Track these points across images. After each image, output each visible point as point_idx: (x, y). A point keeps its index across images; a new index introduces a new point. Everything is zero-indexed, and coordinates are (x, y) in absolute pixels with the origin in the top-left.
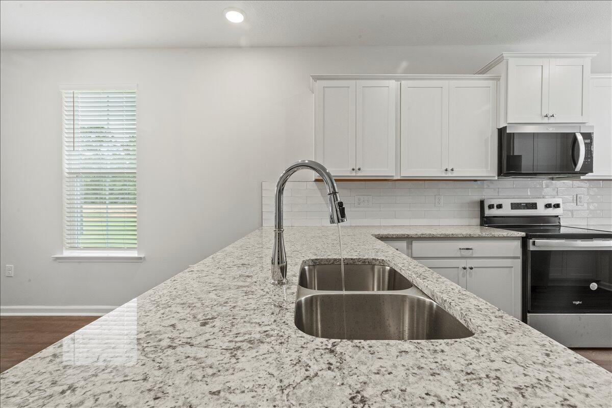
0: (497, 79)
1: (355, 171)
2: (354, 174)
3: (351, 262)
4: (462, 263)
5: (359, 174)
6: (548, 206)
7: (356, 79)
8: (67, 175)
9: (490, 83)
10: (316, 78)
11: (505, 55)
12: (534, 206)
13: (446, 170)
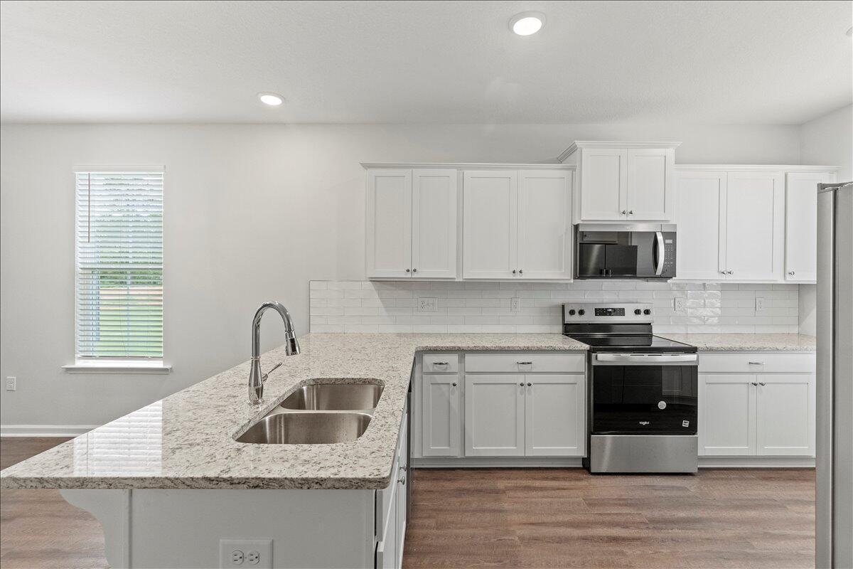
0: (573, 169)
1: (410, 272)
2: (409, 275)
3: (352, 381)
4: (520, 379)
5: (415, 275)
6: (637, 312)
7: (411, 167)
8: (81, 271)
9: (566, 174)
10: (367, 166)
11: (578, 143)
12: (621, 312)
13: (514, 272)
